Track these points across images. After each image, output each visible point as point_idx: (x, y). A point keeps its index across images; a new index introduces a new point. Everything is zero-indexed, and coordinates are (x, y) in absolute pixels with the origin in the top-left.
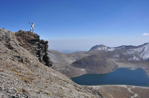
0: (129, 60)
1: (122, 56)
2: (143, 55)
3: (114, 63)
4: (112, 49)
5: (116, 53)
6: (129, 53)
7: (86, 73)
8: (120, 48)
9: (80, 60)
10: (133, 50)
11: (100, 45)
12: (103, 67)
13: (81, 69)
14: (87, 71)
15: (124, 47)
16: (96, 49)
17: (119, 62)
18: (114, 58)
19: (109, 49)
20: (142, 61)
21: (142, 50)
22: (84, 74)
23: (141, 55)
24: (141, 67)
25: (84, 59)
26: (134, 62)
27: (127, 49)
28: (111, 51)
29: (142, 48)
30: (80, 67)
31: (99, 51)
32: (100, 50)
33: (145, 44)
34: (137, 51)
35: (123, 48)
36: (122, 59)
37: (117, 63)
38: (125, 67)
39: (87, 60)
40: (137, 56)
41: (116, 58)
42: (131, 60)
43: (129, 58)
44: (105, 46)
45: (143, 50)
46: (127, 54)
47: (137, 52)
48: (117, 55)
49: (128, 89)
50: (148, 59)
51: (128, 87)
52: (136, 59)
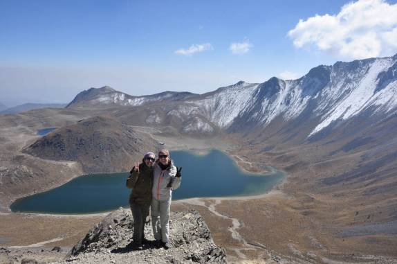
0: (187, 129)
1: (168, 120)
2: (218, 117)
3: (150, 138)
4: (139, 99)
5: (152, 112)
6: (185, 112)
7: (82, 173)
8: (159, 98)
9: (57, 136)
10: (194, 105)
11: (103, 88)
12: (127, 153)
13: (64, 163)
14: (84, 168)
15: (169, 95)
16: (94, 101)
17: (163, 135)
18: (148, 125)
19: (130, 101)
20: (216, 132)
21: (214, 104)
22: (75, 176)
23: (213, 117)
24: (216, 148)
25: (69, 131)
26: (199, 134)
27: (178, 100)
28: (135, 105)
29: (214, 100)
30: (60, 157)
31: (102, 104)
32: (106, 102)
33: (220, 90)
34: (203, 105)
35: (168, 98)
36: (170, 127)
37: (161, 140)
38: (181, 149)
39: (81, 135)
40: (205, 120)
41: (154, 124)
42: (193, 129)
43: (185, 123)
44: (119, 93)
45: (217, 104)
46: (182, 115)
47: (203, 110)
48: (154, 116)
49: (210, 209)
50: (231, 127)
51: (208, 204)
52: (203, 127)
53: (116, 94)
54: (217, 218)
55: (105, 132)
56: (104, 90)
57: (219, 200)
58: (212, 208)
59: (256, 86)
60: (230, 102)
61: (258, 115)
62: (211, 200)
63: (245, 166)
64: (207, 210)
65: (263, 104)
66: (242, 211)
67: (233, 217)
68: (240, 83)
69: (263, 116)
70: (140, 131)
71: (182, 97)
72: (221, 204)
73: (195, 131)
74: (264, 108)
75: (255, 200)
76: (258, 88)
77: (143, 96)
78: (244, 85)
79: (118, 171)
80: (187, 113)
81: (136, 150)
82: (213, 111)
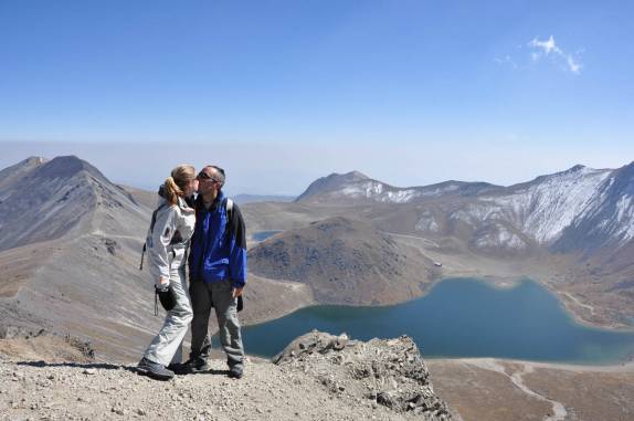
0: (482, 243)
1: (450, 227)
2: (535, 225)
3: (420, 255)
4: (405, 193)
5: (425, 214)
6: (478, 215)
7: (311, 302)
8: (438, 191)
9: (279, 243)
10: (494, 204)
11: (350, 173)
12: (382, 276)
13: (287, 284)
14: (315, 294)
15: (453, 187)
16: (335, 193)
17: (440, 250)
18: (419, 233)
19: (390, 194)
20: (531, 250)
21: (529, 203)
22: (301, 306)
23: (527, 225)
24: (531, 277)
25: (297, 237)
26: (501, 252)
27: (467, 195)
28: (398, 200)
29: (530, 197)
30: (281, 274)
31: (347, 199)
32: (354, 196)
33: (540, 180)
34: (509, 205)
35: (452, 192)
36: (453, 238)
37: (438, 259)
38: (469, 275)
39: (312, 244)
40: (511, 229)
41: (428, 233)
42: (492, 243)
43: (479, 234)
44: (375, 182)
45: (535, 204)
46: (473, 219)
47: (510, 214)
48: (428, 220)
49: (513, 379)
50: (557, 242)
51: (510, 371)
52: (509, 240)
53: (370, 184)
54: (525, 396)
55: (349, 240)
56: (352, 178)
57: (529, 366)
58: (516, 379)
59: (607, 174)
60: (558, 201)
61: (608, 225)
62: (516, 365)
63: (580, 312)
64: (508, 380)
65: (618, 204)
66: (572, 390)
67: (554, 399)
68: (578, 168)
69: (619, 226)
70: (405, 243)
71: (475, 190)
72: (533, 374)
73: (495, 247)
74: (621, 212)
75: (598, 373)
76: (611, 176)
77: (409, 189)
78: (584, 171)
79: (368, 303)
80: (482, 217)
81: (396, 273)
82: (527, 216)
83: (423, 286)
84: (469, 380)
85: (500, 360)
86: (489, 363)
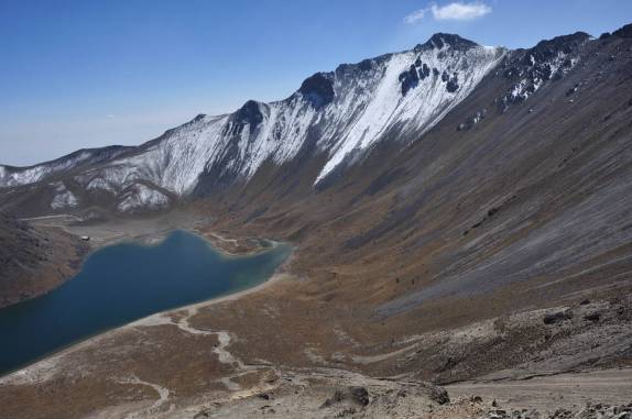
0: (124, 206)
2: (172, 177)
3: (64, 234)
4: (33, 171)
5: (59, 189)
6: (116, 179)
8: (69, 162)
10: (131, 166)
12: (25, 267)
15: (85, 156)
17: (84, 224)
18: (58, 211)
19: (16, 176)
20: (174, 202)
21: (163, 158)
23: (165, 179)
26: (144, 212)
27: (101, 162)
28: (27, 181)
29: (162, 152)
33: (168, 134)
34: (144, 164)
35: (85, 161)
36: (94, 207)
37: (84, 233)
38: (119, 241)
40: (151, 186)
41: (67, 208)
42: (135, 204)
43: (120, 198)
45: (168, 158)
46: (111, 184)
47: (147, 171)
48: (65, 196)
49: (181, 326)
50: (196, 188)
51: (176, 319)
52: (151, 197)
54: (193, 336)
57: (193, 309)
58: (183, 325)
59: (226, 119)
60: (188, 151)
61: (235, 165)
62: (181, 312)
63: (227, 247)
64: (176, 328)
65: (240, 144)
66: (232, 316)
67: (219, 330)
68: (200, 117)
69: (244, 163)
70: (40, 224)
71: (107, 156)
72: (197, 315)
73: (138, 207)
74: (243, 151)
75: (249, 295)
76: (229, 121)
77: (38, 165)
78: (206, 120)
79: (15, 300)
80: (120, 180)
81: (41, 259)
82: (164, 170)
83: (74, 264)
84: (139, 342)
85: (166, 313)
86: (157, 319)
